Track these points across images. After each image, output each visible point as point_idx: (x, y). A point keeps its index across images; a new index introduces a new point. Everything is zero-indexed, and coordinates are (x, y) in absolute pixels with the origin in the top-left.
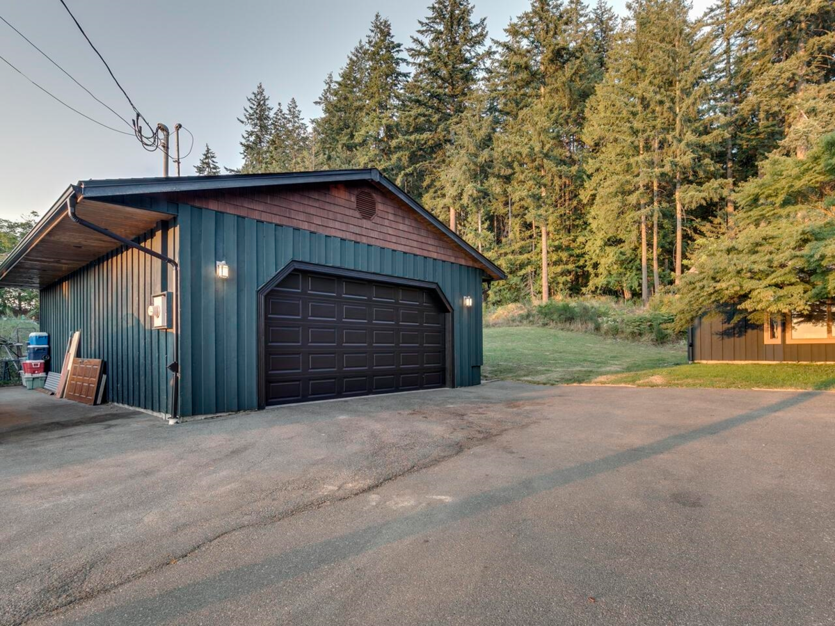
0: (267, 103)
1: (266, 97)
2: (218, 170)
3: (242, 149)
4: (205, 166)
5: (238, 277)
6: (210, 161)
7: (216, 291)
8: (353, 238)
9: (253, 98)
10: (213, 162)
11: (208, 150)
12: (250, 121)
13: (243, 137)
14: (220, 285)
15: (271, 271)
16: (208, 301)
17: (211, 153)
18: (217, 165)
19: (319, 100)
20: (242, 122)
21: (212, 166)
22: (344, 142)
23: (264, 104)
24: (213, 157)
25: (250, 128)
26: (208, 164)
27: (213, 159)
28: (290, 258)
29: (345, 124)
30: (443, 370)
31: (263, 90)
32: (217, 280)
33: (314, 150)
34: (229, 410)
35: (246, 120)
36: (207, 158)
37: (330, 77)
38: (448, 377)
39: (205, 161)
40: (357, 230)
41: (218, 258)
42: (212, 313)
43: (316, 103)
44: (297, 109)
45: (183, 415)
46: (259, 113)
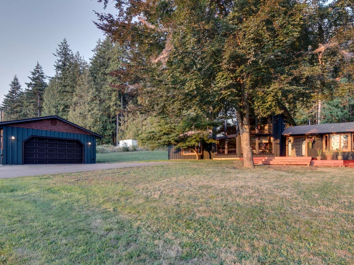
0: (68, 48)
1: (68, 45)
2: (43, 75)
3: (55, 68)
4: (36, 72)
5: (17, 139)
6: (39, 70)
7: (12, 142)
8: (49, 130)
9: (61, 45)
10: (41, 70)
11: (38, 65)
12: (59, 55)
13: (56, 62)
14: (13, 141)
15: (26, 137)
16: (10, 143)
17: (40, 66)
18: (43, 72)
19: (94, 50)
20: (55, 55)
21: (40, 72)
22: (102, 72)
23: (67, 48)
24: (41, 68)
25: (59, 58)
26: (38, 72)
27: (41, 69)
28: (31, 135)
29: (103, 64)
30: (82, 159)
31: (66, 42)
32: (12, 139)
33: (87, 74)
34: (15, 164)
35: (57, 55)
36: (37, 68)
37: (99, 40)
38: (83, 161)
39: (36, 70)
40: (51, 128)
41: (12, 135)
42: (11, 146)
43: (93, 51)
44: (80, 56)
45: (4, 164)
46: (65, 52)
